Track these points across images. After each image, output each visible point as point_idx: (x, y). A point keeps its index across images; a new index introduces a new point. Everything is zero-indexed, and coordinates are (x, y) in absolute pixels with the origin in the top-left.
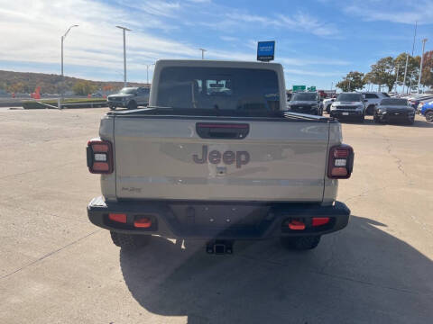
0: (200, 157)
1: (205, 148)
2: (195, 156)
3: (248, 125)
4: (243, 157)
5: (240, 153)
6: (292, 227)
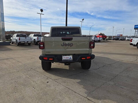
0: (63, 45)
1: (64, 43)
2: (62, 45)
3: (72, 38)
4: (72, 45)
5: (71, 44)
6: (82, 59)
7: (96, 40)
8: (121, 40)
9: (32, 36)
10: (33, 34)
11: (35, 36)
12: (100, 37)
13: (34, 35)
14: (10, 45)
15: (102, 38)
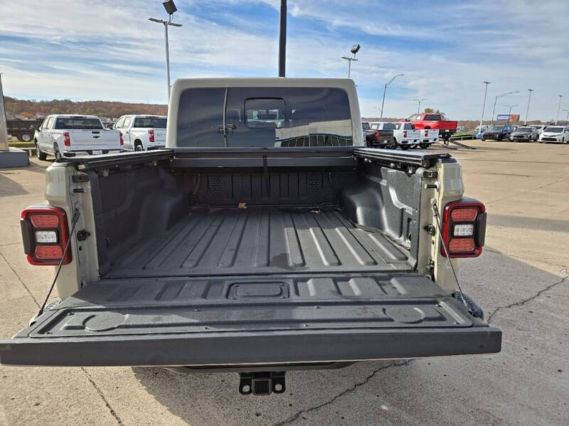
7: (410, 143)
8: (520, 139)
9: (125, 123)
10: (133, 117)
11: (139, 123)
12: (428, 128)
13: (136, 120)
14: (28, 165)
15: (438, 131)
